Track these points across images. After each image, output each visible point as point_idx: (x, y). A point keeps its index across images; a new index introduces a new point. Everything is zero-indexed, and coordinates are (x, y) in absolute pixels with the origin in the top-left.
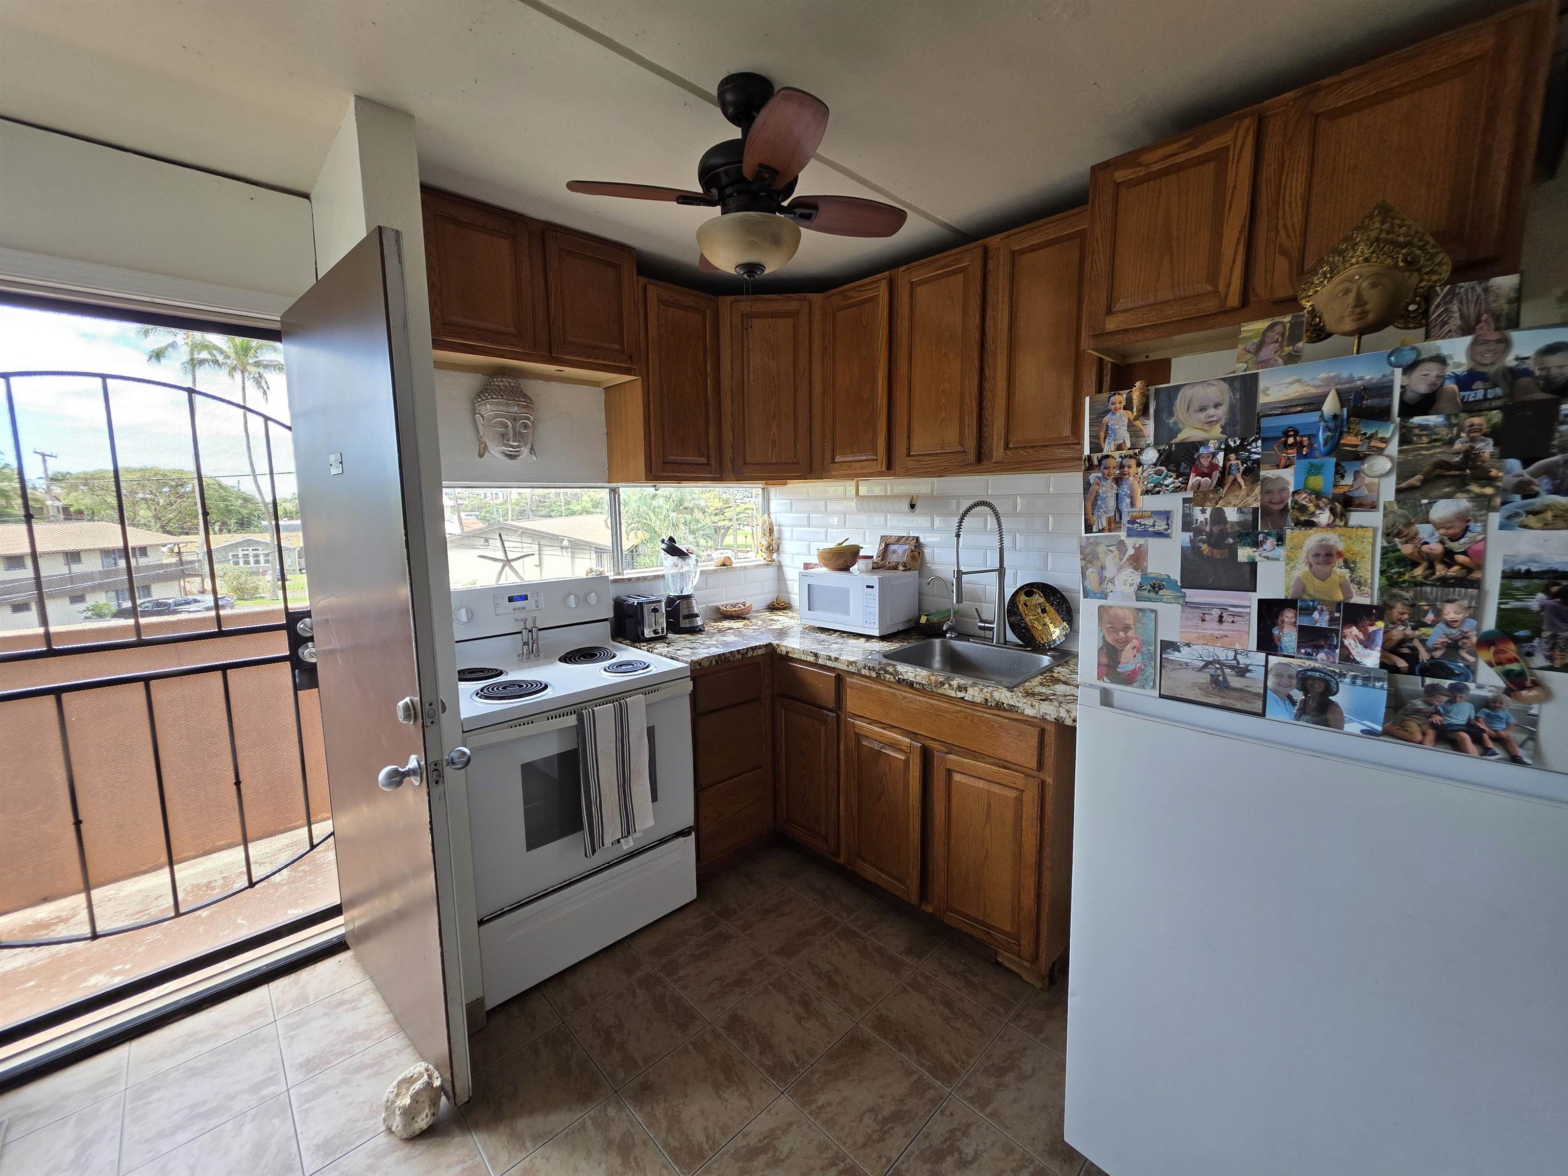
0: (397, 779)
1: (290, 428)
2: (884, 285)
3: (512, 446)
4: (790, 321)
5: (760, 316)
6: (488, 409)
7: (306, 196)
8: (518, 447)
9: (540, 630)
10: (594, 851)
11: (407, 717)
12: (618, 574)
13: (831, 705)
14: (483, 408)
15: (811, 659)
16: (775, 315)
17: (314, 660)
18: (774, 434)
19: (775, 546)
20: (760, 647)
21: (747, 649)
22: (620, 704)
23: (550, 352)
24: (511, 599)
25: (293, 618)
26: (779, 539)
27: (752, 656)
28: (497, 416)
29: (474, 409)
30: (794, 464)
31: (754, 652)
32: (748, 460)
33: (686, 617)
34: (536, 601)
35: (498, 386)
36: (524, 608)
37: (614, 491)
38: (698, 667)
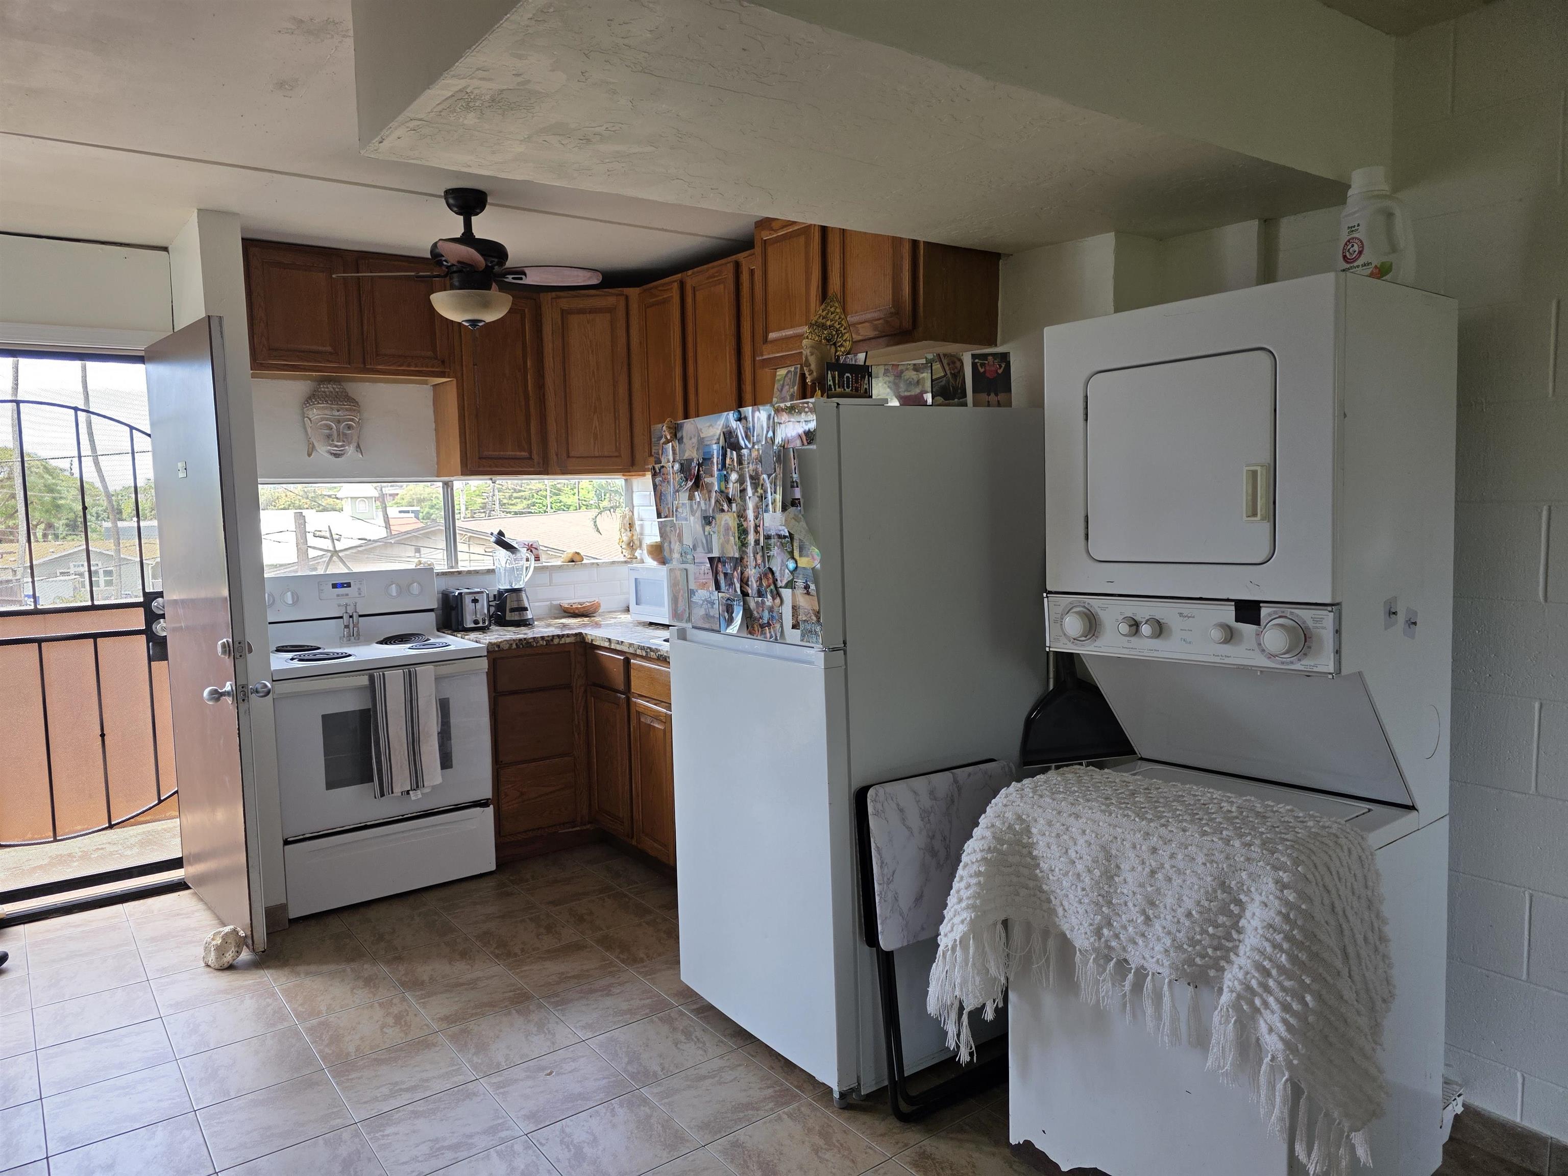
0: (216, 696)
1: (149, 435)
2: (675, 286)
3: (336, 446)
4: (608, 316)
5: (581, 311)
6: (315, 413)
7: (165, 249)
8: (342, 446)
9: (360, 616)
10: (382, 795)
11: (224, 652)
12: (452, 567)
13: (622, 687)
14: (310, 413)
15: (606, 644)
16: (593, 311)
17: (164, 634)
18: (596, 427)
19: (637, 543)
20: (568, 636)
21: (553, 636)
22: (410, 672)
23: (364, 363)
24: (335, 586)
25: (150, 597)
26: (642, 534)
27: (559, 644)
28: (322, 419)
29: (304, 413)
30: (616, 457)
31: (560, 640)
32: (572, 454)
33: (513, 610)
34: (359, 589)
35: (324, 392)
36: (347, 595)
37: (447, 485)
38: (497, 649)
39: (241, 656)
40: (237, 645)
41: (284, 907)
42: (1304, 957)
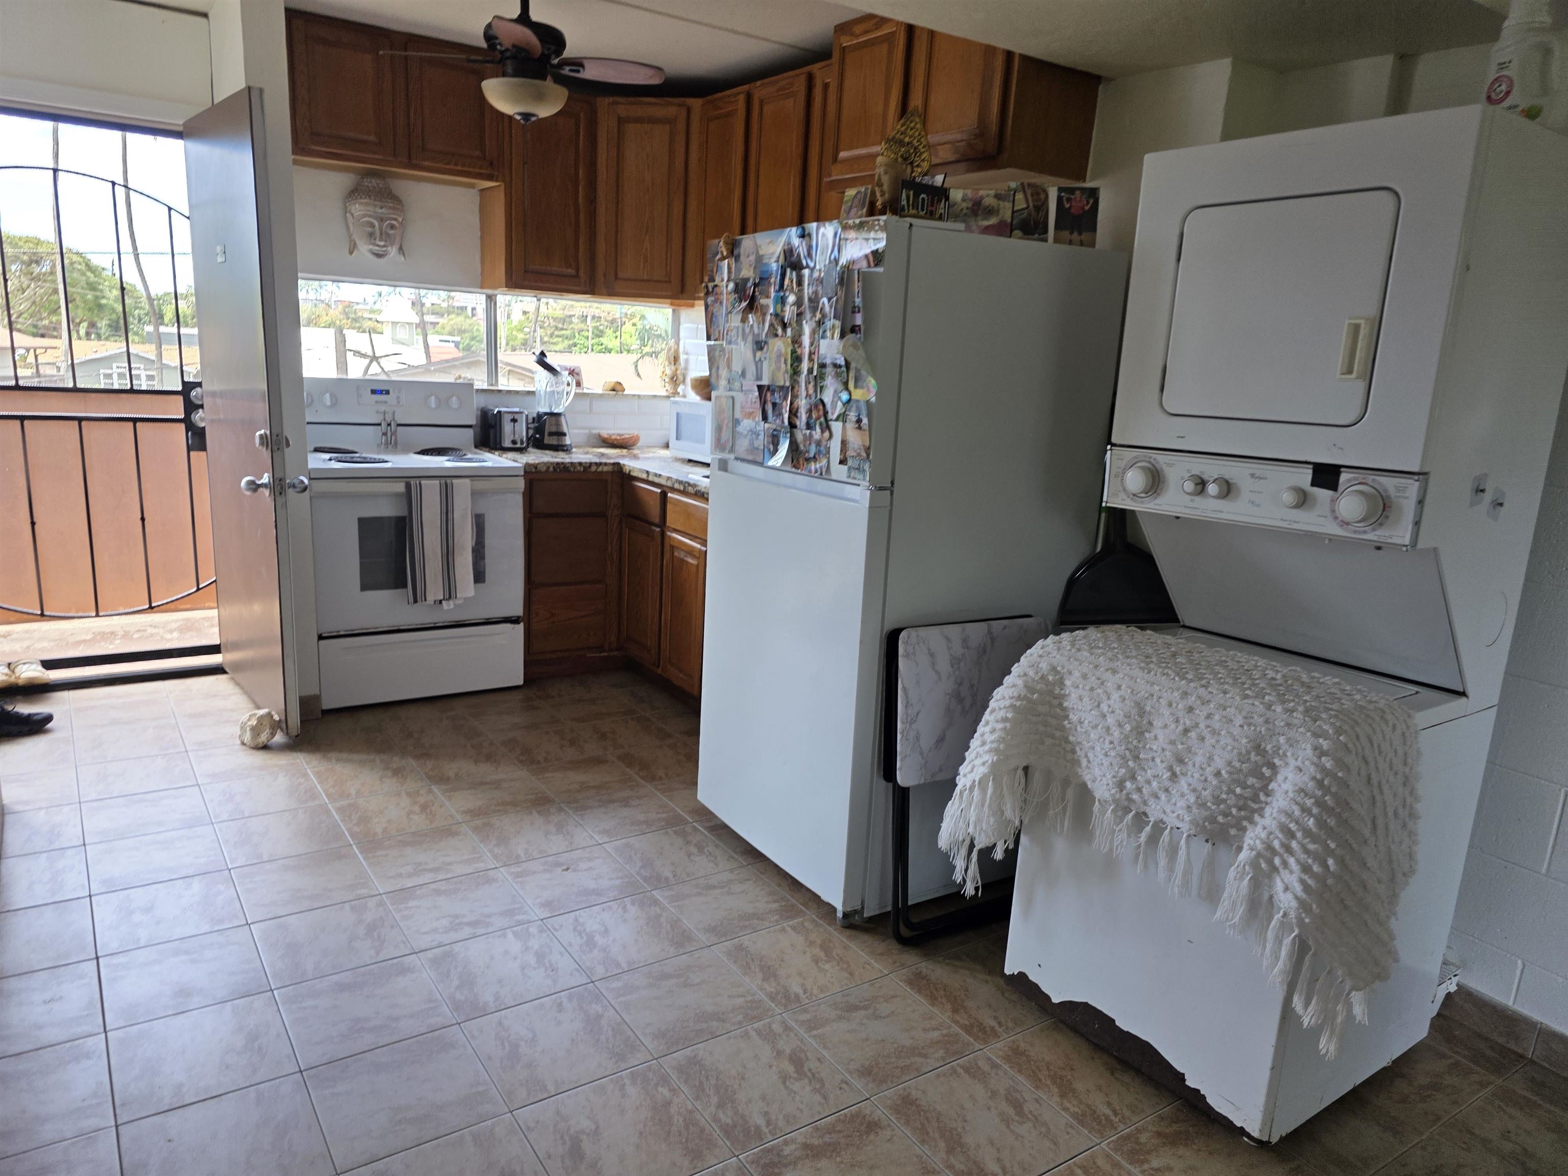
0: (254, 487)
1: (188, 218)
2: (742, 98)
3: (378, 246)
4: (667, 128)
5: (638, 120)
6: (358, 208)
7: (205, 15)
8: (384, 246)
9: (399, 425)
10: (415, 601)
11: (262, 444)
12: (492, 385)
13: (657, 520)
14: (353, 208)
15: (644, 476)
16: (652, 121)
17: (202, 425)
18: (646, 249)
19: (681, 378)
20: (606, 464)
21: (591, 464)
22: (446, 484)
23: (410, 158)
24: (374, 392)
25: (188, 387)
26: (686, 369)
27: (596, 471)
28: (365, 216)
29: (346, 208)
30: (666, 282)
31: (598, 467)
32: (620, 275)
33: (551, 434)
34: (398, 397)
35: (368, 186)
36: (386, 402)
37: (491, 299)
38: (534, 470)
39: (278, 449)
40: (274, 438)
41: (317, 698)
42: (1333, 823)
